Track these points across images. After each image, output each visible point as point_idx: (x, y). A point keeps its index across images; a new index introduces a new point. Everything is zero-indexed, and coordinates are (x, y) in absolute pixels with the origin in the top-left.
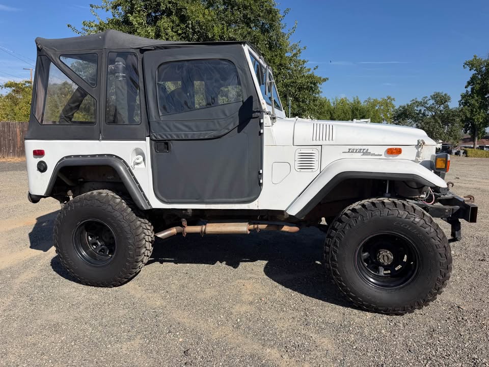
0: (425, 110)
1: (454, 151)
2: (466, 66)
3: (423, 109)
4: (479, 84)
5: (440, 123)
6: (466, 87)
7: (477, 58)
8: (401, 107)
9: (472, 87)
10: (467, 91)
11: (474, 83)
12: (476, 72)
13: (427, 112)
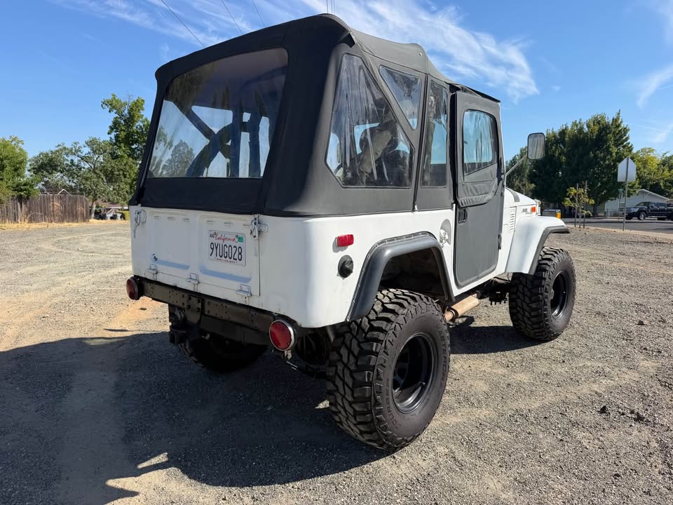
0: (79, 160)
1: (109, 216)
2: (104, 105)
3: (76, 160)
4: (124, 131)
5: (104, 179)
6: (109, 134)
7: (117, 98)
8: (42, 154)
9: (115, 133)
10: (111, 138)
11: (117, 129)
12: (117, 115)
13: (82, 163)
